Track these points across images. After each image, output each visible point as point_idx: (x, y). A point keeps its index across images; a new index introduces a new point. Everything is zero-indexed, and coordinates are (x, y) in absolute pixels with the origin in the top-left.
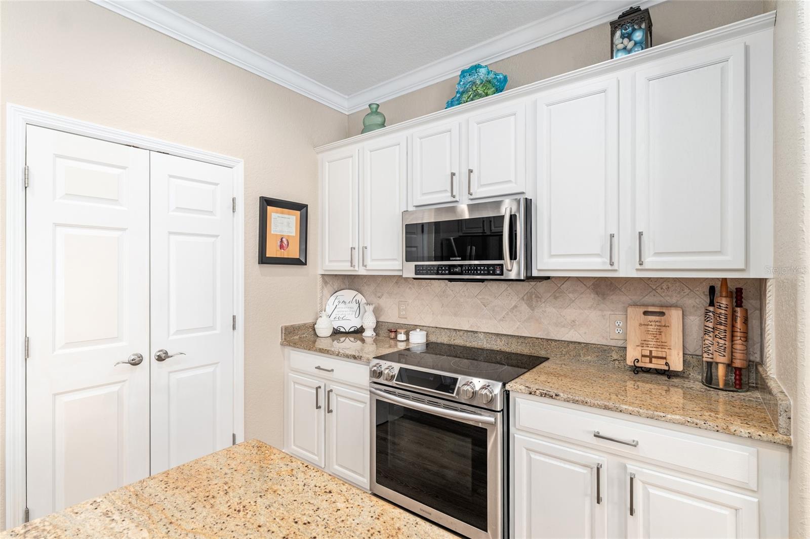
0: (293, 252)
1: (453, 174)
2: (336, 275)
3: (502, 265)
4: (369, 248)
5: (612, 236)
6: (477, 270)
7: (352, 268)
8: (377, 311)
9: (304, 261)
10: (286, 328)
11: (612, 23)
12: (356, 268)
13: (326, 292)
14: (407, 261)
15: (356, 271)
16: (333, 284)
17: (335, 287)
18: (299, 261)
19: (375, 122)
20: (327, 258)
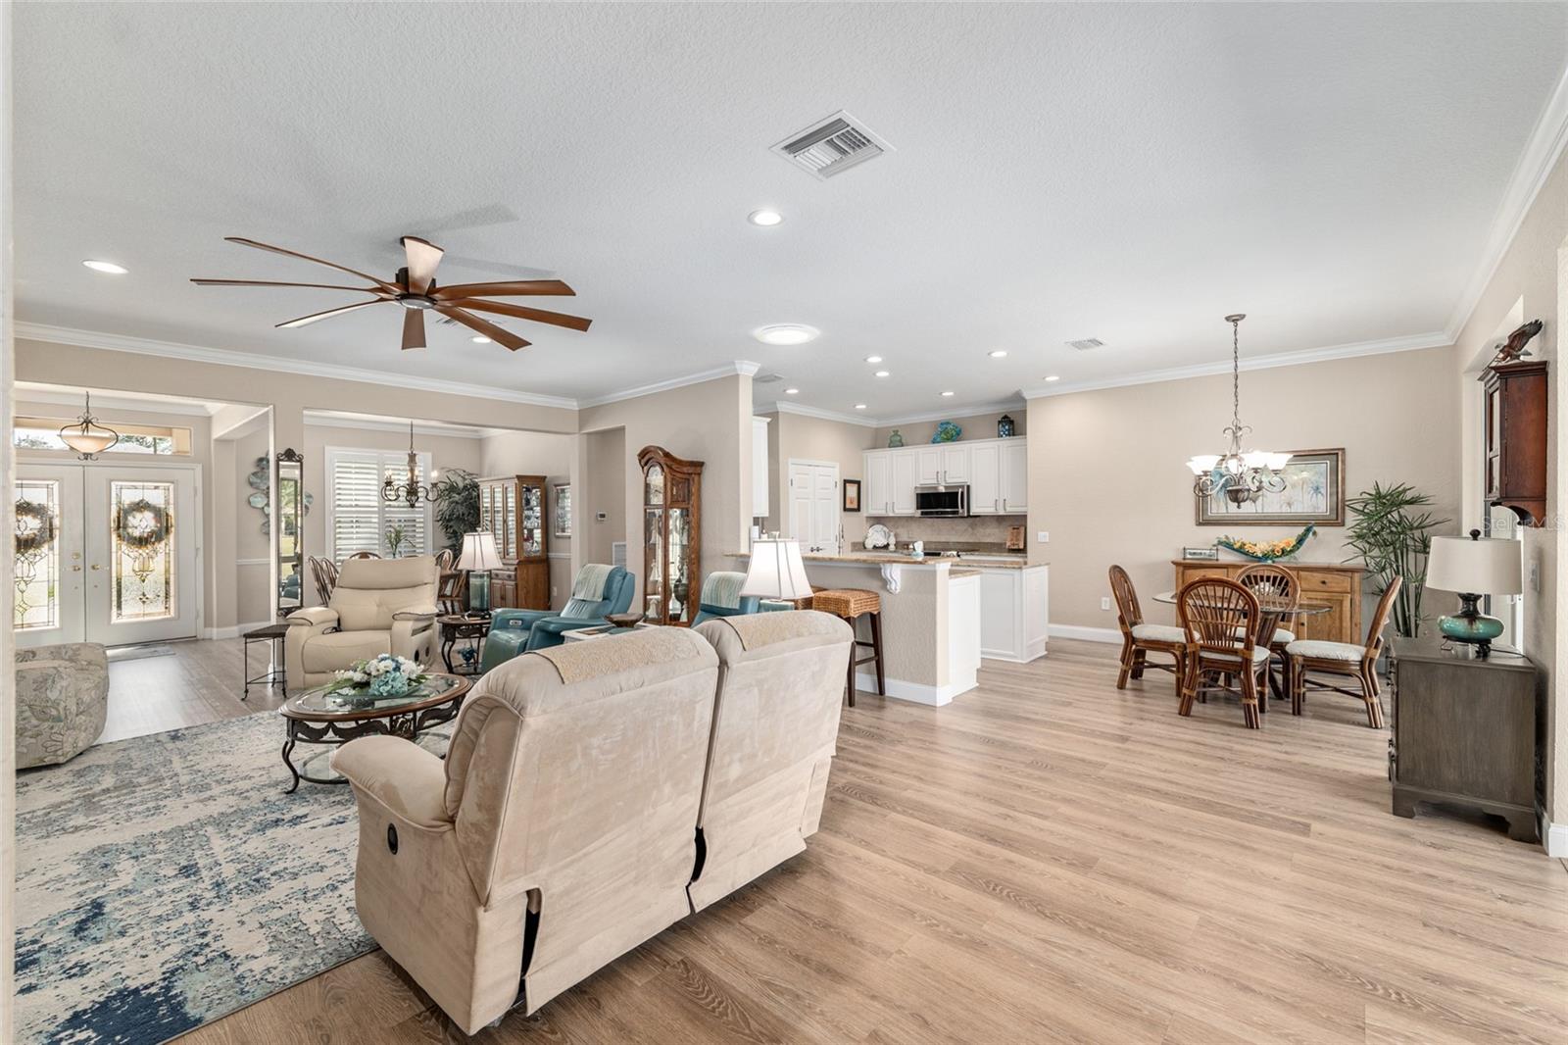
0: (856, 505)
1: (938, 473)
2: (876, 517)
3: (959, 511)
4: (895, 503)
7: (885, 513)
8: (896, 536)
11: (999, 422)
12: (889, 513)
13: (869, 525)
14: (917, 509)
16: (873, 521)
17: (871, 523)
18: (858, 509)
19: (894, 439)
20: (871, 508)
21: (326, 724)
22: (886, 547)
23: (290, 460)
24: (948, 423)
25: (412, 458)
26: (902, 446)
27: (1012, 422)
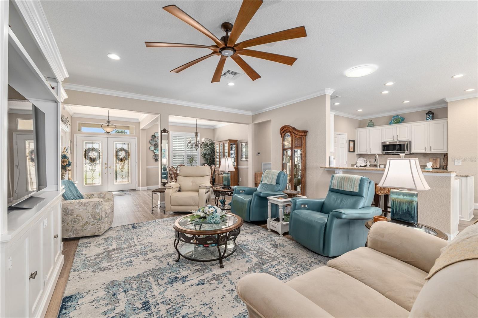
1: (393, 136)
3: (405, 152)
4: (371, 149)
5: (426, 147)
6: (399, 152)
8: (370, 162)
11: (426, 114)
13: (358, 158)
14: (382, 151)
15: (368, 153)
18: (354, 151)
19: (371, 124)
20: (359, 151)
21: (193, 235)
22: (366, 166)
23: (165, 132)
24: (398, 116)
25: (196, 134)
26: (374, 126)
27: (433, 114)
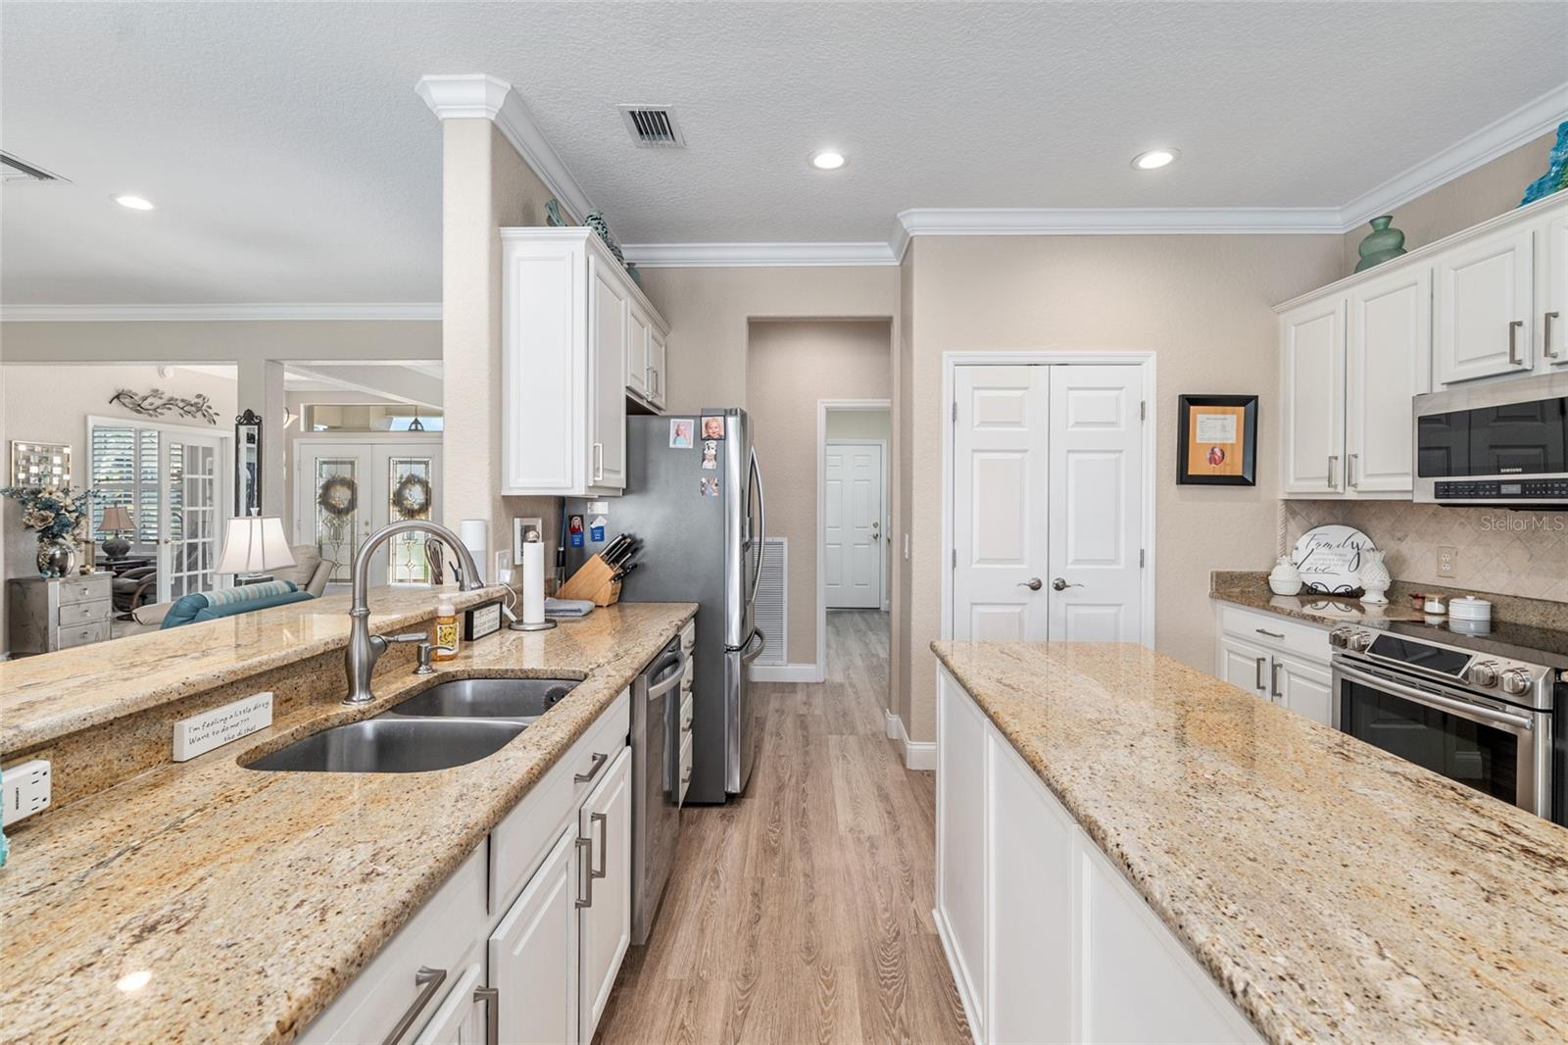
0: (1235, 466)
1: (1517, 325)
2: (1315, 502)
4: (1361, 457)
6: (1553, 489)
7: (1332, 490)
9: (1250, 480)
10: (1219, 575)
12: (1340, 489)
13: (1293, 525)
14: (1420, 476)
15: (1339, 493)
16: (1307, 514)
17: (1312, 521)
18: (1247, 479)
20: (1292, 475)
